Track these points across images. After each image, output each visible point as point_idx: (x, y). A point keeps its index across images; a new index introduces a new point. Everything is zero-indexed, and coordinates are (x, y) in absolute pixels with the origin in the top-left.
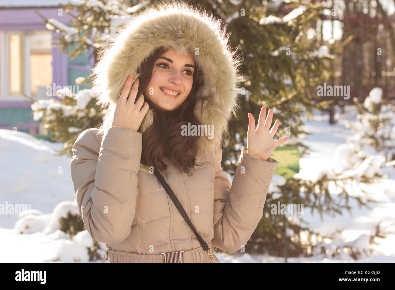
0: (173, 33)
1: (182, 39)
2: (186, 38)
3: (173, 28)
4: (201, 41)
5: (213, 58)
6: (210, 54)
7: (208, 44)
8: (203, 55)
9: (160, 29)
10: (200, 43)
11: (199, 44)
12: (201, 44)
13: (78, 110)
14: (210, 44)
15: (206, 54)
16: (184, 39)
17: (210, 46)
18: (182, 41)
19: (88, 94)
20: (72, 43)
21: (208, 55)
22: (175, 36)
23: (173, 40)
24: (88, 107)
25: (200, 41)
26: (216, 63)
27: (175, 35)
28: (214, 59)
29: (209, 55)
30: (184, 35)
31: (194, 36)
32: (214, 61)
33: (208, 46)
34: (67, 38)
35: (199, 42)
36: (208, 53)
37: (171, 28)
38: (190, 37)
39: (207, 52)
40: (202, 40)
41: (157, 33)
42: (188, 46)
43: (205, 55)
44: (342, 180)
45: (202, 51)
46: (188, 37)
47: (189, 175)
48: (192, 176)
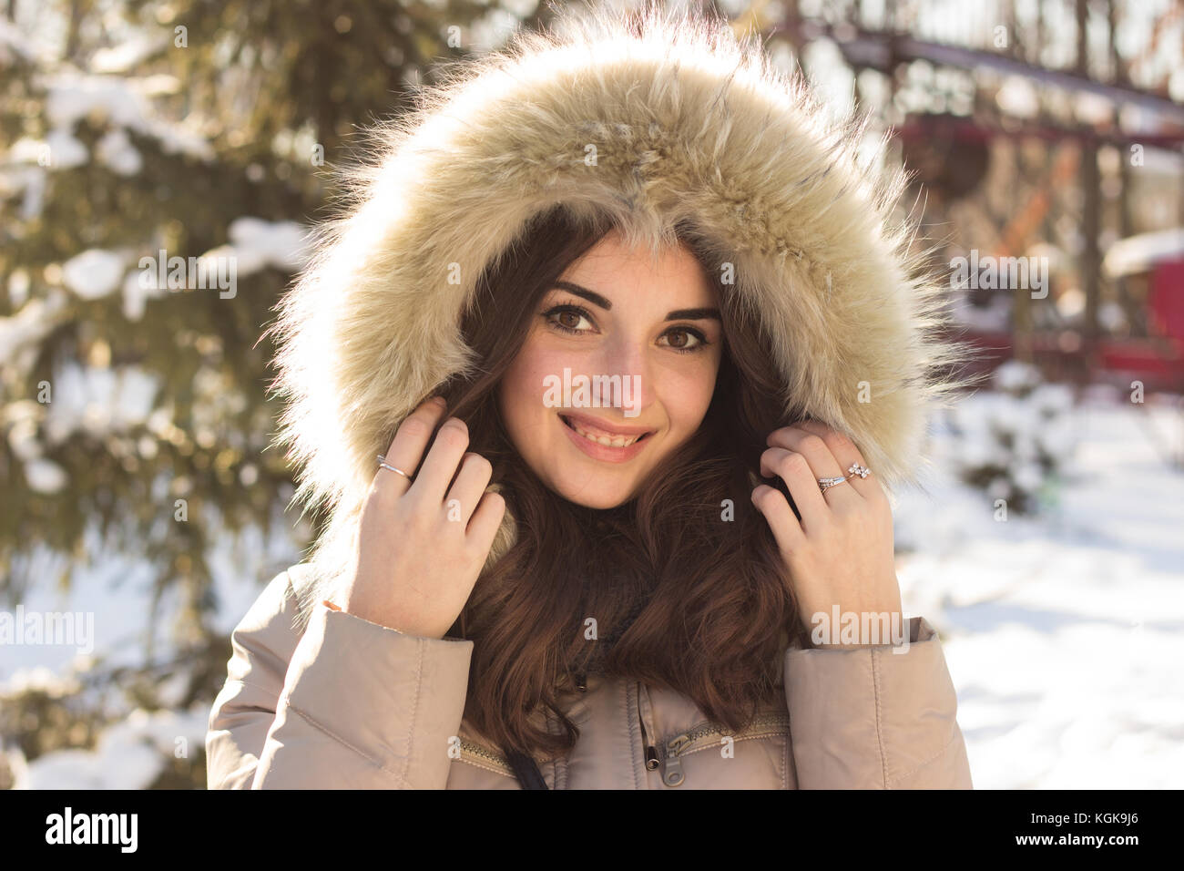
0: (611, 149)
1: (649, 184)
2: (671, 175)
3: (616, 131)
4: (741, 194)
5: (806, 265)
6: (787, 245)
7: (777, 207)
8: (758, 255)
9: (550, 130)
10: (738, 202)
11: (726, 205)
12: (739, 208)
14: (790, 205)
15: (768, 248)
16: (661, 180)
17: (786, 213)
18: (648, 192)
21: (779, 250)
22: (621, 164)
23: (608, 183)
25: (733, 191)
26: (825, 288)
27: (622, 161)
28: (812, 271)
29: (785, 252)
30: (662, 165)
31: (709, 170)
32: (812, 278)
33: (775, 214)
35: (731, 197)
36: (782, 243)
37: (608, 133)
38: (687, 174)
39: (771, 241)
40: (744, 190)
41: (534, 145)
42: (676, 212)
43: (764, 252)
45: (748, 236)
46: (680, 175)
47: (666, 778)
48: (680, 782)
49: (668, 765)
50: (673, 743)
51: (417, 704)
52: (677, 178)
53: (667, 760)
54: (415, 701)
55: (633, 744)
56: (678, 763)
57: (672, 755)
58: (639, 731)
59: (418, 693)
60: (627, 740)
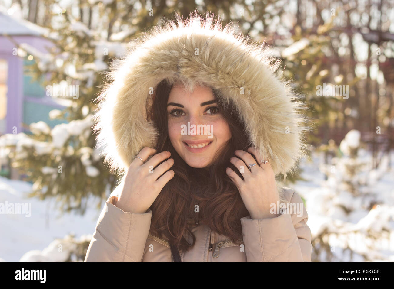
2: (193, 67)
4: (214, 71)
12: (214, 76)
13: (55, 149)
18: (185, 72)
19: (65, 130)
20: (47, 72)
24: (66, 145)
30: (189, 63)
34: (42, 66)
38: (198, 66)
44: (345, 234)
46: (195, 67)
47: (214, 255)
48: (218, 256)
49: (215, 251)
50: (218, 244)
51: (129, 232)
52: (195, 68)
53: (215, 249)
54: (128, 232)
55: (207, 242)
56: (218, 250)
57: (217, 248)
58: (209, 239)
59: (129, 229)
60: (205, 241)
